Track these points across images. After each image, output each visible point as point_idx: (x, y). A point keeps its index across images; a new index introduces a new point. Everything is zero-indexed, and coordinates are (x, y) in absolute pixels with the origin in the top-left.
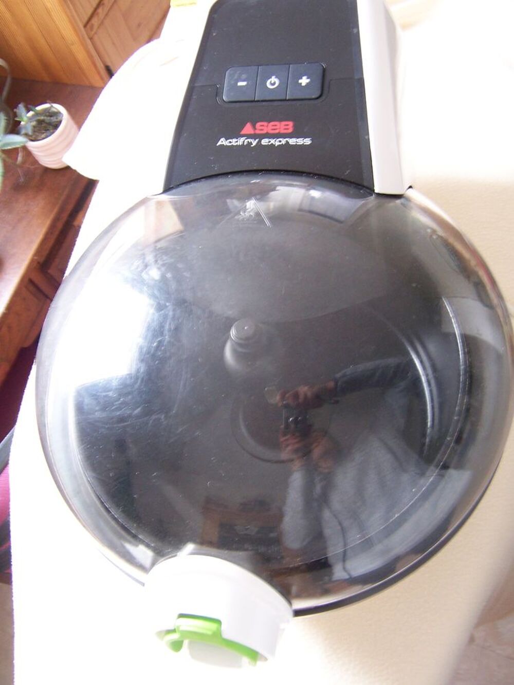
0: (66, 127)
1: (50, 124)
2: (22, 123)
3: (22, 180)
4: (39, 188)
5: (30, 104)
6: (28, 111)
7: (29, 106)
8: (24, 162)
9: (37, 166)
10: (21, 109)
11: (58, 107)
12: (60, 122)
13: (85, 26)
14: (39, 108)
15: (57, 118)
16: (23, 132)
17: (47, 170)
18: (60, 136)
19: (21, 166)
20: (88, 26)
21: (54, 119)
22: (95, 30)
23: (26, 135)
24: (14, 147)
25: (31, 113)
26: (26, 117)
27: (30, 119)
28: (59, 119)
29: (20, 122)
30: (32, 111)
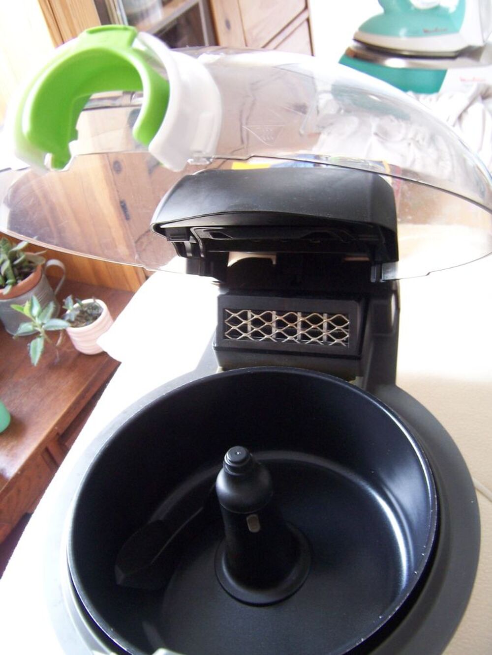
0: (104, 319)
1: (91, 315)
2: (68, 312)
3: (58, 360)
4: (71, 368)
5: (77, 297)
6: (75, 302)
7: (77, 299)
8: (62, 345)
9: (73, 350)
10: (69, 300)
11: (100, 303)
12: (100, 315)
13: (136, 242)
14: (85, 302)
15: (98, 311)
16: (67, 318)
17: (81, 355)
18: (97, 326)
19: (59, 349)
20: (139, 243)
21: (95, 312)
22: (143, 247)
23: (70, 321)
24: (57, 329)
25: (77, 305)
26: (72, 308)
27: (75, 309)
28: (100, 312)
29: (66, 310)
30: (78, 303)
